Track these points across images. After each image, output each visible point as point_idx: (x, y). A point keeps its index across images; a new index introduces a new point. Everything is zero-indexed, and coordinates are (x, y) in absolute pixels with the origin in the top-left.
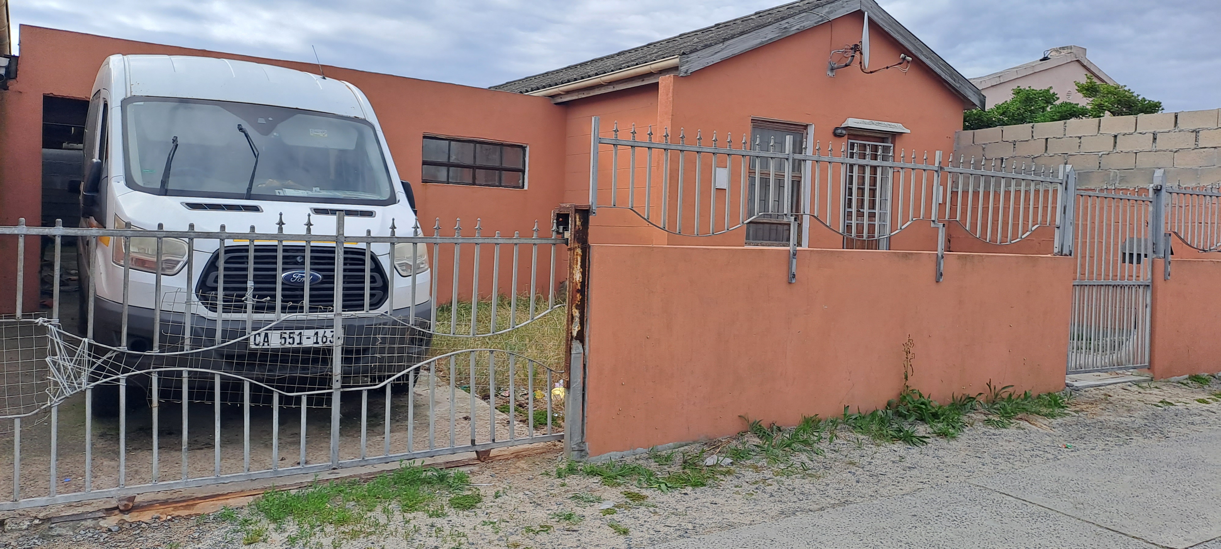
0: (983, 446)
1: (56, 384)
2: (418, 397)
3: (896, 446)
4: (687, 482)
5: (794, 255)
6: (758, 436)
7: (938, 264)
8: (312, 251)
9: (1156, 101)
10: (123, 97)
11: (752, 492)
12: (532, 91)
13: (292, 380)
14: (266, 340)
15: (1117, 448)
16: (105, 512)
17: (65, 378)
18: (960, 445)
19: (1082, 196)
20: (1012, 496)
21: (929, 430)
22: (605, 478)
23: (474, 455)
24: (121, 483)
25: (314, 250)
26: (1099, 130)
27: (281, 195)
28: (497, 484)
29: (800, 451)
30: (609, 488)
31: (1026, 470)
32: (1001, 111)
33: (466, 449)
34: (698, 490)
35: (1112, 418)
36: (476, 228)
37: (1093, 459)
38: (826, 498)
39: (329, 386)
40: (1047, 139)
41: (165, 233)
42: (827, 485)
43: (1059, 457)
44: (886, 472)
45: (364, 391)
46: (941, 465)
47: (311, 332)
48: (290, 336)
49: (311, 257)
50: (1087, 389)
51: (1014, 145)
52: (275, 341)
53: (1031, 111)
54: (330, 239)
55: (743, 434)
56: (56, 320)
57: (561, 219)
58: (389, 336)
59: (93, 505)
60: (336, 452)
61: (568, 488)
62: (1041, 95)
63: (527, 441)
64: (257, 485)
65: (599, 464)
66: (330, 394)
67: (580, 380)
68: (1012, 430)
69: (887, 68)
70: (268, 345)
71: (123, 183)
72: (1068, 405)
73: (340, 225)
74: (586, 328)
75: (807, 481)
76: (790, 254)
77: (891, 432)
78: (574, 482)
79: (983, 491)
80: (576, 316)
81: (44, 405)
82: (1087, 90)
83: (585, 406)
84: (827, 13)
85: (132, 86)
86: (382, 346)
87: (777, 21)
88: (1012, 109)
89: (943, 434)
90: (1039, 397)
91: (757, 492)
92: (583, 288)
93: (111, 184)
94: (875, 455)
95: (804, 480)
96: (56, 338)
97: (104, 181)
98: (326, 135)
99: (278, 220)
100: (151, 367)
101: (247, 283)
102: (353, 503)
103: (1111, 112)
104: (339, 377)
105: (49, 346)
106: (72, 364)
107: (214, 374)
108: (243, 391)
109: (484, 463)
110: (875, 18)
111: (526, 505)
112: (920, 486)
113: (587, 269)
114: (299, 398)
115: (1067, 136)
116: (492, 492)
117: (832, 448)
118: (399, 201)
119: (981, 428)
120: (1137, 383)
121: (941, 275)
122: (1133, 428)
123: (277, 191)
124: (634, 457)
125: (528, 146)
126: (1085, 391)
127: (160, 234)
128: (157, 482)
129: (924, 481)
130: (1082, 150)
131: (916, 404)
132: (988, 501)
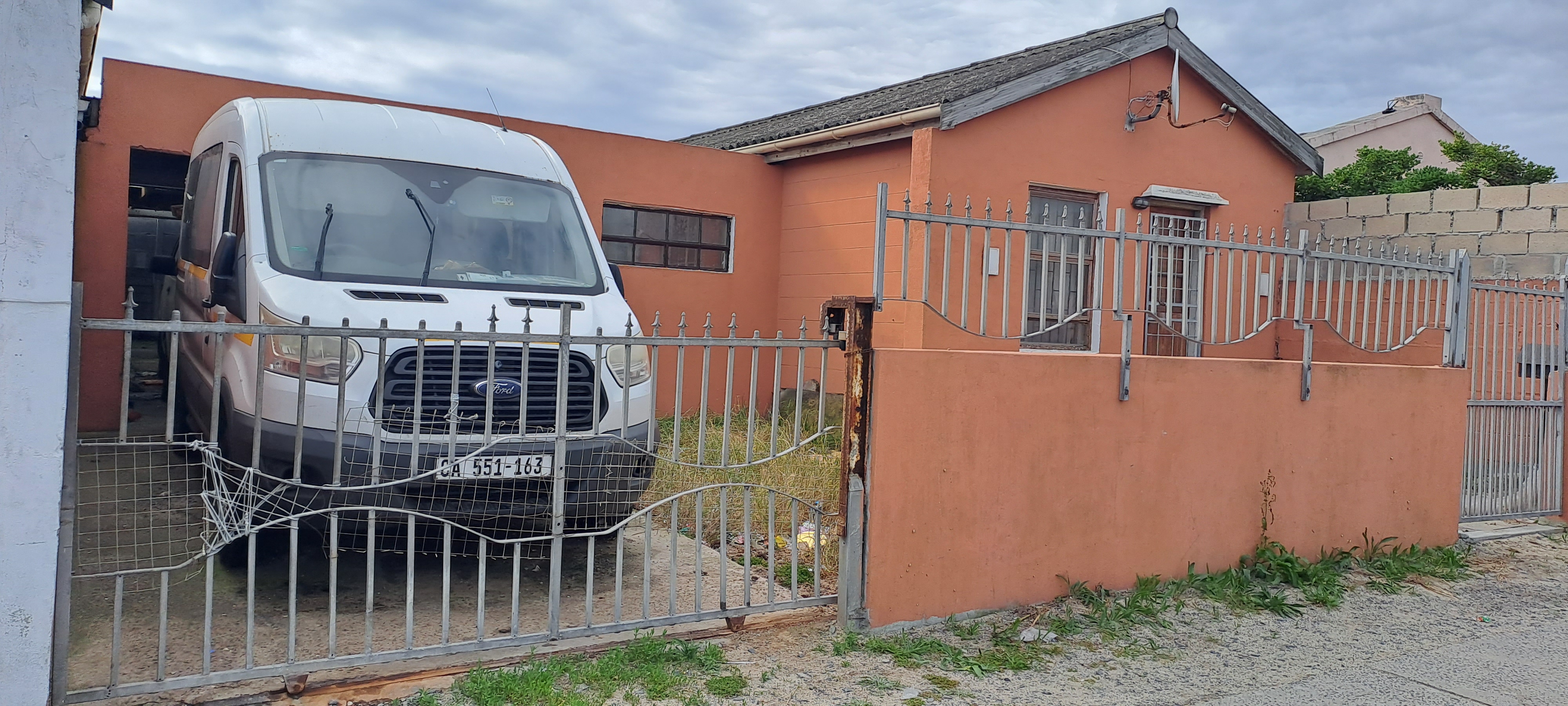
0: (1374, 618)
1: (213, 526)
2: (630, 544)
3: (1263, 618)
4: (1004, 663)
5: (1128, 364)
6: (1083, 603)
7: (1303, 378)
8: (531, 355)
9: (1547, 166)
10: (261, 152)
11: (1093, 679)
12: (738, 146)
13: (503, 522)
14: (456, 469)
15: (1548, 622)
16: (269, 695)
17: (224, 519)
18: (1344, 617)
19: (1477, 289)
20: (1434, 687)
21: (1301, 596)
22: (897, 657)
23: (723, 623)
24: (291, 658)
25: (534, 353)
26: (1478, 203)
27: (464, 280)
28: (759, 662)
29: (1141, 623)
30: (906, 671)
31: (1440, 651)
32: (1342, 178)
33: (714, 615)
34: (1023, 674)
35: (1528, 581)
36: (730, 326)
37: (1524, 638)
38: (1192, 687)
39: (547, 530)
40: (1407, 215)
41: (351, 331)
42: (1188, 669)
43: (1478, 634)
44: (1259, 653)
45: (591, 538)
46: (1327, 643)
47: (512, 459)
48: (485, 463)
49: (529, 362)
50: (1485, 542)
51: (1364, 221)
52: (468, 471)
53: (1383, 179)
54: (553, 339)
55: (1064, 599)
56: (214, 444)
57: (832, 315)
58: (621, 466)
59: (253, 685)
60: (556, 618)
61: (853, 670)
62: (1397, 158)
63: (790, 606)
64: (458, 661)
65: (884, 637)
66: (549, 542)
67: (859, 527)
68: (1404, 597)
69: (1204, 121)
70: (459, 475)
71: (266, 263)
72: (1467, 564)
73: (566, 320)
74: (868, 457)
75: (1159, 664)
76: (1121, 363)
77: (1252, 599)
78: (858, 661)
79: (1395, 680)
80: (855, 442)
81: (196, 554)
82: (1456, 151)
83: (866, 560)
84: (1126, 49)
85: (271, 139)
86: (613, 478)
87: (1064, 59)
88: (1358, 174)
89: (1321, 602)
90: (1426, 552)
91: (1099, 679)
92: (864, 406)
93: (251, 264)
94: (1238, 630)
95: (1155, 663)
96: (214, 467)
97: (241, 262)
98: (512, 204)
99: (490, 315)
100: (330, 506)
101: (450, 395)
102: (583, 686)
103: (1488, 181)
104: (561, 520)
105: (205, 478)
106: (233, 501)
107: (407, 514)
108: (443, 537)
109: (735, 634)
110: (1186, 58)
111: (805, 692)
112: (1310, 671)
113: (869, 380)
114: (511, 547)
115: (1434, 210)
116: (757, 673)
117: (1181, 619)
118: (608, 289)
119: (1365, 594)
120: (1547, 535)
121: (1308, 391)
122: (1561, 596)
123: (459, 275)
124: (926, 628)
125: (734, 218)
126: (1483, 545)
127: (344, 333)
128: (334, 657)
129: (1312, 664)
130: (1456, 228)
131: (1279, 561)
132: (1406, 694)
